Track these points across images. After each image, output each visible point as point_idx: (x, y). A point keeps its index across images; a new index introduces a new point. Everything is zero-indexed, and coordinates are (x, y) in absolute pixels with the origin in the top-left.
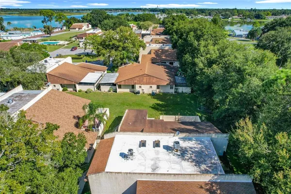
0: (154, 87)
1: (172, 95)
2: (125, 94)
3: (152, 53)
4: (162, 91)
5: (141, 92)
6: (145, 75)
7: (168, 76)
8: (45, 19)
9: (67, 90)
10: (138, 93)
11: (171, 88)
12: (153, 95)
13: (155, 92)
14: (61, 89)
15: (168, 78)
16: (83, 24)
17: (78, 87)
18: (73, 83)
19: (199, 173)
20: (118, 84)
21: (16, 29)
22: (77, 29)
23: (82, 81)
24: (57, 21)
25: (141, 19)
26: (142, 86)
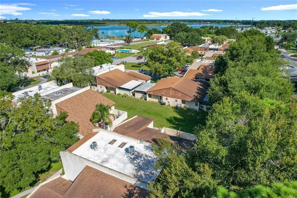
0: (180, 101)
1: (195, 111)
2: (153, 103)
3: (200, 69)
4: (187, 106)
5: (167, 104)
6: (172, 89)
7: (198, 93)
8: (130, 30)
9: (110, 92)
10: (164, 104)
11: (196, 105)
12: (176, 108)
13: (179, 106)
14: (105, 91)
15: (196, 94)
16: (161, 35)
17: (118, 91)
18: (114, 87)
19: (132, 176)
20: (148, 93)
21: (108, 37)
22: (155, 40)
23: (121, 87)
24: (139, 31)
25: (220, 33)
26: (168, 98)
